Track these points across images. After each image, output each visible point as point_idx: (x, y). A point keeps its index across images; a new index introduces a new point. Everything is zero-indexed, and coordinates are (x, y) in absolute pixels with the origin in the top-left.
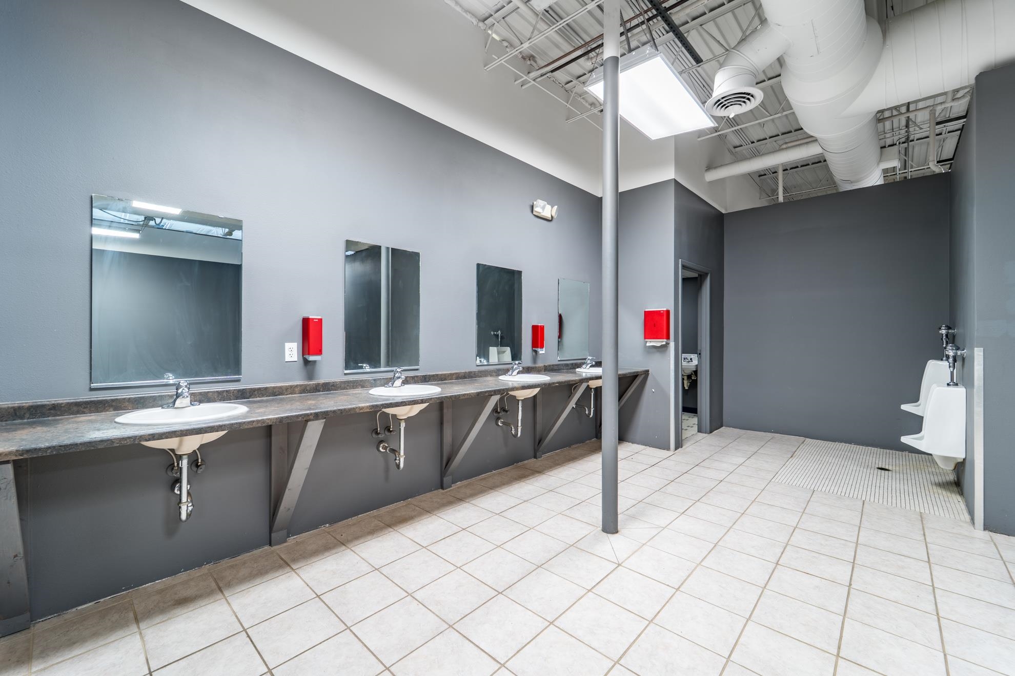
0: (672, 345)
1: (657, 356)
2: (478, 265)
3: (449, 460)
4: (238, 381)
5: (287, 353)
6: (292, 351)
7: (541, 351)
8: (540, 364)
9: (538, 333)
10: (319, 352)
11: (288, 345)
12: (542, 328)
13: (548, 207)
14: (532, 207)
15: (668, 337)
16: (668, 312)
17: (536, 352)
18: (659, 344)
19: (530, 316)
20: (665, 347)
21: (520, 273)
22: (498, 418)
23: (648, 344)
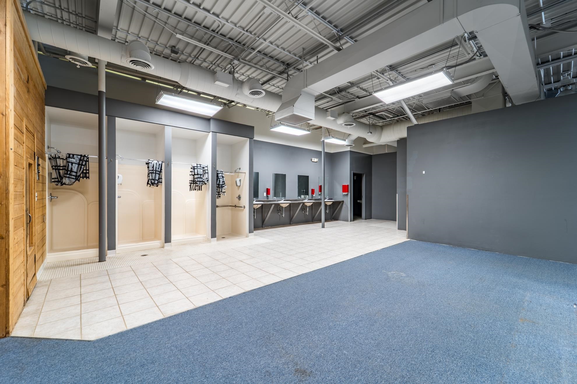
0: (349, 194)
1: (346, 197)
2: (298, 175)
3: (292, 218)
4: (258, 199)
5: (264, 195)
6: (265, 194)
7: (314, 195)
8: (313, 199)
9: (313, 191)
10: (269, 194)
11: (264, 193)
12: (314, 189)
13: (316, 159)
14: (311, 160)
15: (348, 192)
16: (348, 185)
17: (313, 196)
18: (346, 194)
19: (311, 187)
20: (348, 194)
21: (308, 176)
22: (303, 211)
23: (343, 194)
